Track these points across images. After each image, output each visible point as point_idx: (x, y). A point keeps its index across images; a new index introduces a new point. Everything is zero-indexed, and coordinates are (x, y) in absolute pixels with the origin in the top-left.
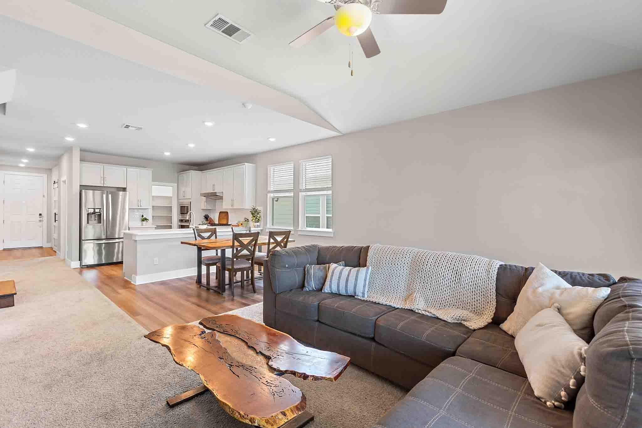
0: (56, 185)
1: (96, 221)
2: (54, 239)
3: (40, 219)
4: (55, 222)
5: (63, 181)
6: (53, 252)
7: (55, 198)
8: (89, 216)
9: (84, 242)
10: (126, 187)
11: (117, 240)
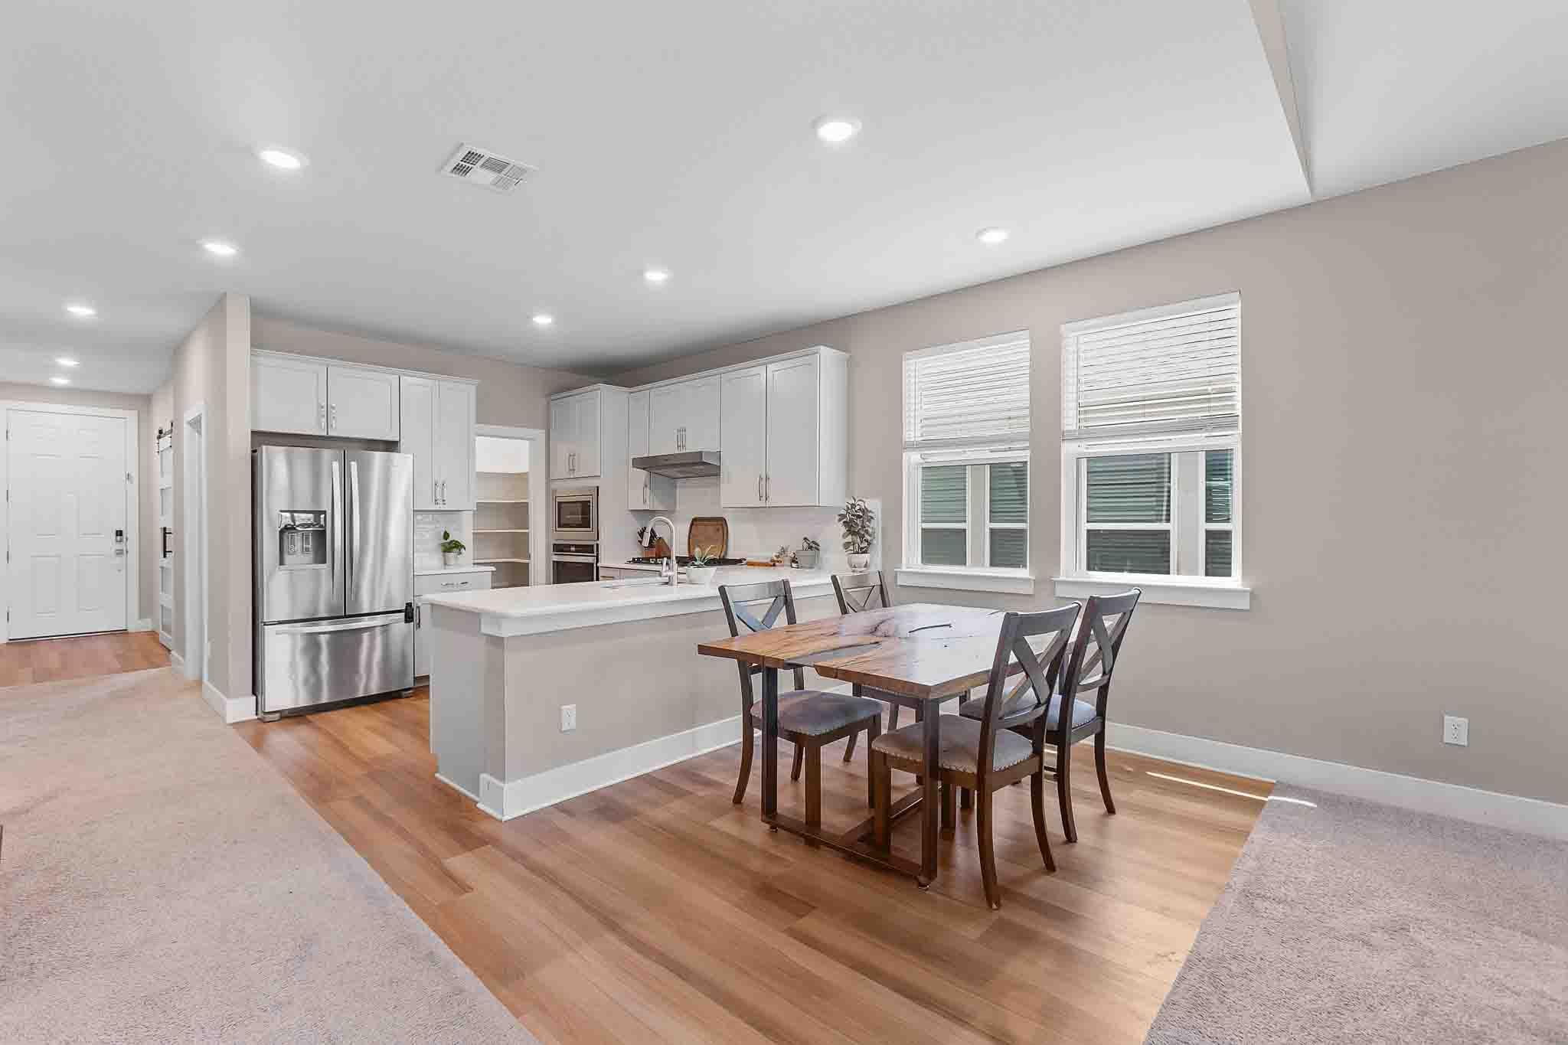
0: (166, 441)
1: (310, 557)
2: (162, 606)
3: (119, 546)
4: (165, 556)
5: (189, 423)
6: (160, 651)
7: (166, 481)
8: (285, 538)
9: (268, 629)
10: (398, 439)
11: (365, 622)
